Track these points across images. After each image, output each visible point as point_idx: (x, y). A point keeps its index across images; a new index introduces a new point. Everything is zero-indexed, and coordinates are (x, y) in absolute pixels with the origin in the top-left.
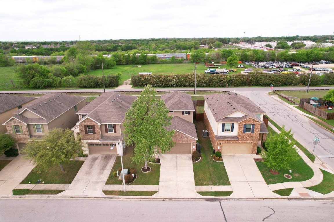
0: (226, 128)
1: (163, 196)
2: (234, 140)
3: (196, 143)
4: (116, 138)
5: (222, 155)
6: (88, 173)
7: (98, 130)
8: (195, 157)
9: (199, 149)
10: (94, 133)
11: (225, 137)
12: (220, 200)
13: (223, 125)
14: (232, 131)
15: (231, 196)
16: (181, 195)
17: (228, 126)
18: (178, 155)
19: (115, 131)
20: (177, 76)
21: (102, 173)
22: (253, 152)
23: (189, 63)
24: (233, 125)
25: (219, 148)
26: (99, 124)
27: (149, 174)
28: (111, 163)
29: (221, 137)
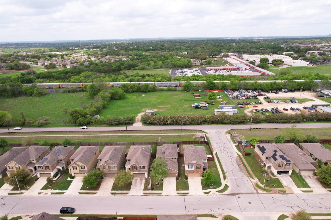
0: (189, 167)
1: (165, 194)
2: (193, 172)
3: (177, 173)
4: (145, 171)
5: (188, 177)
6: (136, 186)
7: (137, 168)
8: (177, 179)
9: (179, 175)
10: (136, 169)
11: (189, 171)
12: (184, 196)
13: (188, 166)
14: (192, 168)
15: (188, 194)
16: (171, 194)
17: (190, 166)
18: (170, 178)
19: (145, 169)
20: (171, 117)
21: (141, 186)
22: (201, 176)
23: (181, 90)
24: (192, 166)
25: (187, 175)
26: (139, 166)
27: (159, 186)
28: (144, 182)
29: (188, 170)
